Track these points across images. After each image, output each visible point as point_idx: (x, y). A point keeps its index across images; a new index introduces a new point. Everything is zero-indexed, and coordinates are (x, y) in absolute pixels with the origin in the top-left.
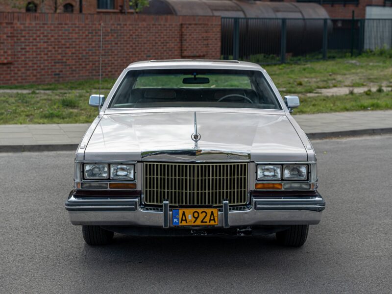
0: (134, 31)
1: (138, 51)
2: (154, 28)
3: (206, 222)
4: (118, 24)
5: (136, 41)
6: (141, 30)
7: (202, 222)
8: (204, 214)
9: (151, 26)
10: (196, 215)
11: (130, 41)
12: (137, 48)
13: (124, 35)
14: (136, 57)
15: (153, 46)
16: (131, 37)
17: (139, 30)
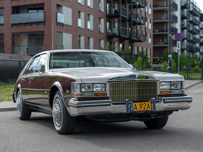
3: (146, 109)
7: (144, 109)
8: (145, 105)
10: (141, 105)
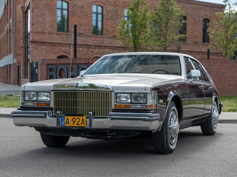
0: (220, 69)
1: (222, 82)
2: (234, 68)
3: (79, 125)
4: (209, 65)
5: (221, 75)
6: (225, 69)
7: (77, 124)
9: (232, 67)
10: (74, 120)
11: (217, 75)
12: (222, 80)
13: (213, 72)
14: (221, 85)
15: (233, 79)
16: (218, 73)
17: (224, 69)
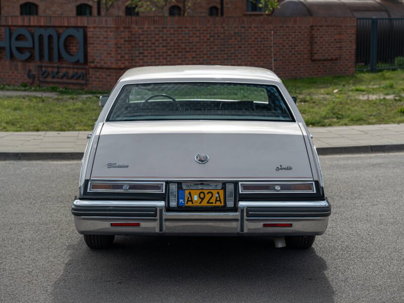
0: (259, 34)
1: (263, 55)
2: (281, 31)
4: (242, 27)
5: (261, 44)
6: (267, 33)
9: (279, 28)
11: (255, 44)
12: (263, 51)
13: (248, 39)
14: (261, 61)
15: (280, 49)
16: (256, 40)
17: (265, 33)
